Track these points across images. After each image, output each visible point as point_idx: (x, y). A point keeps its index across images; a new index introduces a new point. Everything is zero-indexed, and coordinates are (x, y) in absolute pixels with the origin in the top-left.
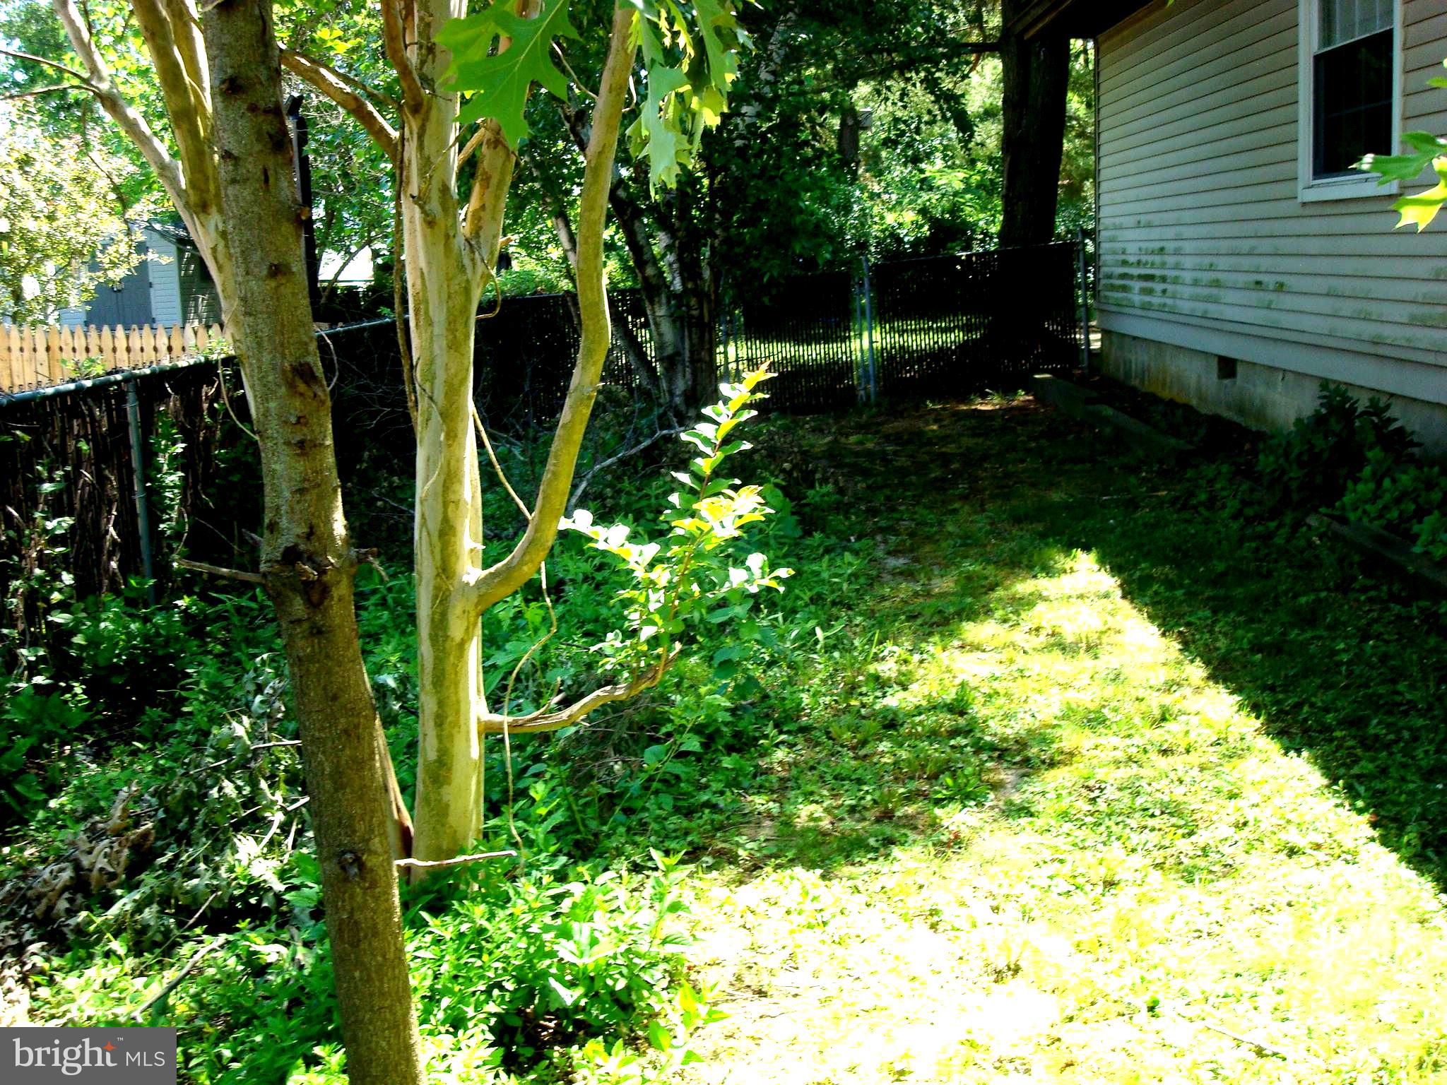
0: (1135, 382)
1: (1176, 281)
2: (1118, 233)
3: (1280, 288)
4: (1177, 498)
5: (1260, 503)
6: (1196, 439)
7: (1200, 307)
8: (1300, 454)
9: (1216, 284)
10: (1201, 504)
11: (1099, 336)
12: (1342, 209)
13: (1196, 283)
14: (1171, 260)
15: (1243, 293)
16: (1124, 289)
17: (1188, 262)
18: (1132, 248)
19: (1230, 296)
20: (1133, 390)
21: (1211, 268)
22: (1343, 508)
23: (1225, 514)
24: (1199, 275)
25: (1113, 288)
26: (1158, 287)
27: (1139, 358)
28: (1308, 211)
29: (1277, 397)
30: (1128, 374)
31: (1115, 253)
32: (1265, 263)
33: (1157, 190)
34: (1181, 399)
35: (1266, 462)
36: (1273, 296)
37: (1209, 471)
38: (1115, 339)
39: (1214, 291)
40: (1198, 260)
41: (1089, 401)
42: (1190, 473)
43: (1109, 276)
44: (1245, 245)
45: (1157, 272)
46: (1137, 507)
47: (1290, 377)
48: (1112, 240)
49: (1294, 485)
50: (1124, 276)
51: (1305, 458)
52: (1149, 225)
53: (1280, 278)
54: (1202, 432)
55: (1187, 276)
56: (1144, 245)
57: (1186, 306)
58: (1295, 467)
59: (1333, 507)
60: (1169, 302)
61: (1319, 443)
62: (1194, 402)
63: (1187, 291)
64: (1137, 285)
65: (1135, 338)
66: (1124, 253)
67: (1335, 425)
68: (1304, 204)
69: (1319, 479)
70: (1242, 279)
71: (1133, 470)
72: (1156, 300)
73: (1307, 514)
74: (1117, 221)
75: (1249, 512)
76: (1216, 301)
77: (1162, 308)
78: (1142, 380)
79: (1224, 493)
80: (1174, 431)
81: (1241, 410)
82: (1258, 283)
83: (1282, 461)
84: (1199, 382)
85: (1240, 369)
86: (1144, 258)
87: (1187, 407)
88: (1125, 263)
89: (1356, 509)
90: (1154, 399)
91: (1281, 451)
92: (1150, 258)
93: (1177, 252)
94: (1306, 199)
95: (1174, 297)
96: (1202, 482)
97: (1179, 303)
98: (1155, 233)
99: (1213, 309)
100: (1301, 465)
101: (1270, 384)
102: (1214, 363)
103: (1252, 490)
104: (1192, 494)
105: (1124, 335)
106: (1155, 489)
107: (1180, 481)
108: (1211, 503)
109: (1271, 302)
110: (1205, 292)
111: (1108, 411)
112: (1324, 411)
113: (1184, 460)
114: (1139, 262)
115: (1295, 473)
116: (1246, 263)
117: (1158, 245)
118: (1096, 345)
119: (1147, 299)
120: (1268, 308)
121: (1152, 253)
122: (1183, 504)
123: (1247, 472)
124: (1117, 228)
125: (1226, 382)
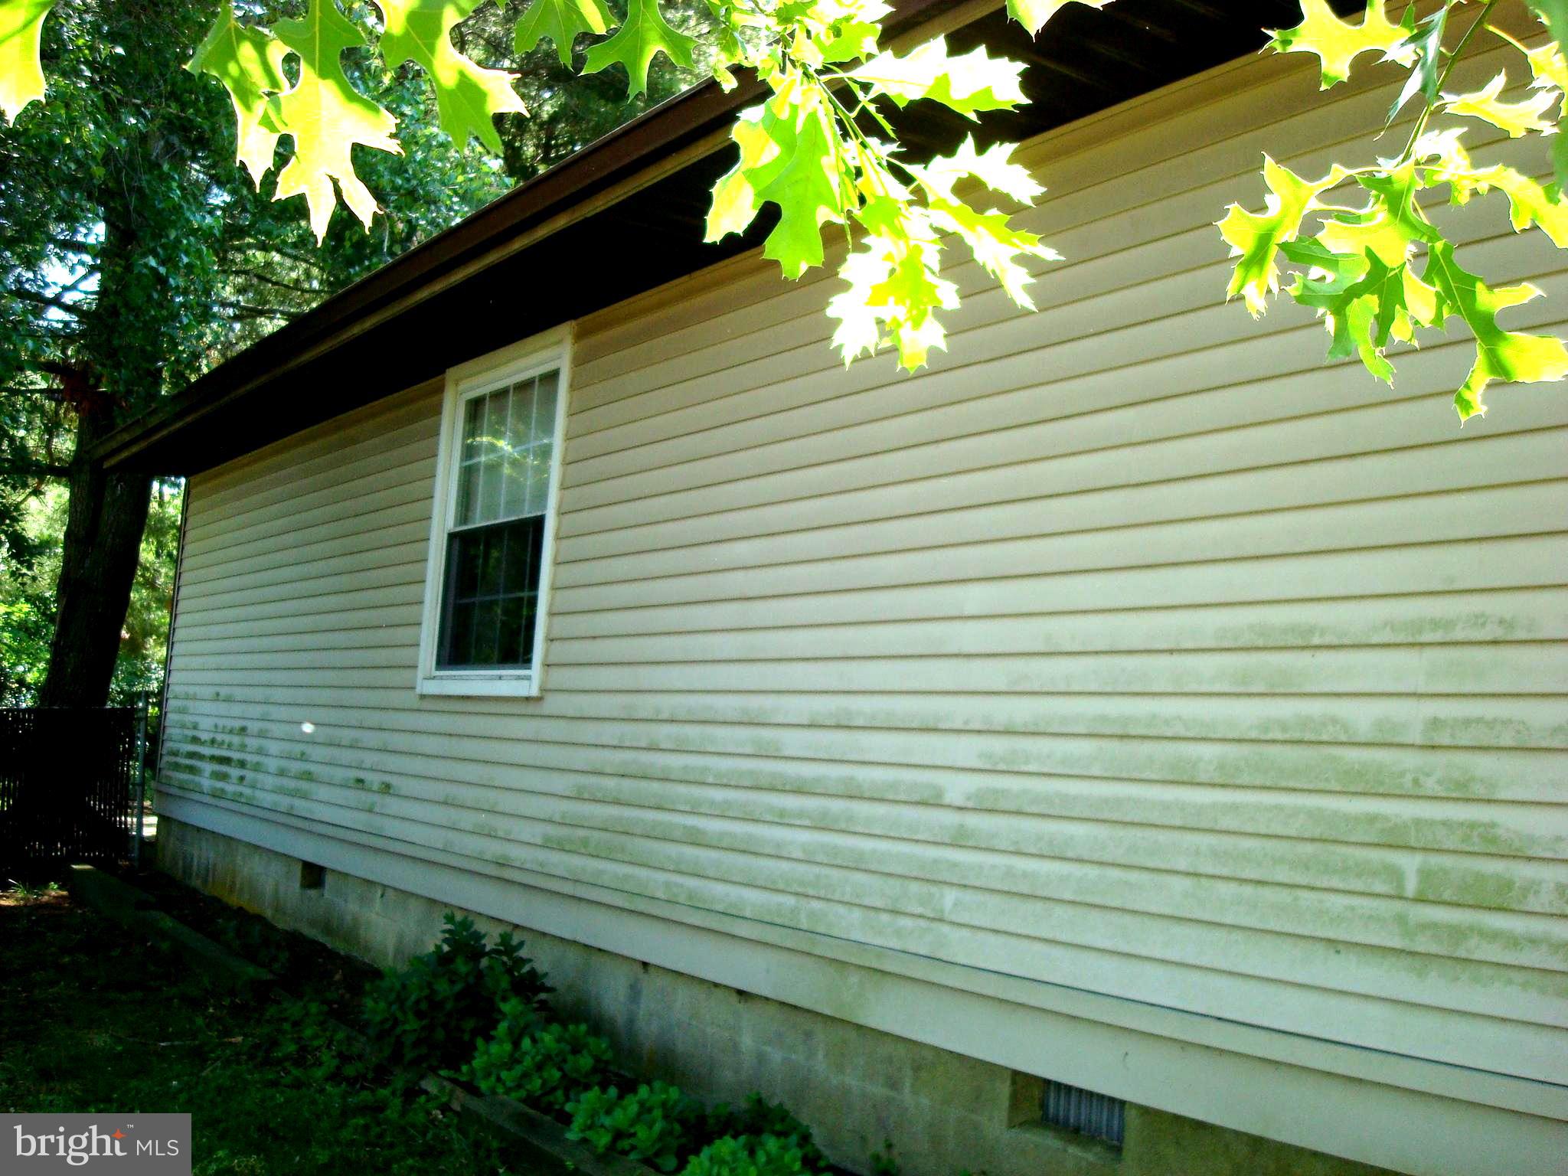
0: (196, 883)
1: (257, 768)
2: (190, 704)
3: (386, 789)
4: (257, 1047)
5: (360, 1057)
6: (276, 966)
7: (284, 802)
8: (417, 1002)
9: (308, 776)
10: (287, 1058)
11: (154, 820)
12: (470, 707)
13: (282, 773)
14: (253, 743)
15: (338, 791)
16: (192, 770)
17: (273, 747)
18: (206, 723)
19: (323, 792)
20: (195, 891)
21: (303, 757)
22: (472, 1072)
23: (319, 1073)
24: (284, 763)
25: (177, 767)
26: (234, 772)
27: (203, 854)
28: (426, 705)
29: (374, 916)
30: (187, 869)
31: (183, 726)
32: (370, 759)
33: (244, 660)
34: (252, 908)
35: (374, 1008)
36: (376, 798)
37: (294, 1010)
38: (175, 828)
39: (304, 785)
40: (287, 746)
41: (142, 905)
42: (272, 1011)
43: (175, 754)
44: (347, 735)
45: (235, 756)
46: (204, 1060)
47: (390, 893)
48: (182, 711)
49: (409, 1039)
50: (192, 755)
51: (424, 1006)
52: (229, 700)
53: (388, 778)
54: (284, 956)
55: (272, 764)
56: (221, 722)
57: (267, 799)
58: (410, 1016)
59: (458, 1070)
60: (247, 791)
61: (443, 988)
62: (268, 913)
63: (270, 781)
64: (208, 768)
65: (199, 830)
66: (195, 727)
67: (461, 966)
68: (423, 697)
69: (440, 1035)
70: (340, 774)
71: (196, 1004)
72: (230, 788)
73: (422, 1077)
74: (191, 690)
75: (350, 1071)
76: (305, 796)
77: (237, 798)
78: (205, 881)
79: (316, 1043)
80: (250, 955)
81: (328, 929)
82: (360, 781)
83: (394, 1007)
84: (277, 891)
85: (329, 879)
86: (219, 737)
87: (259, 918)
88: (195, 740)
89: (488, 1075)
90: (218, 907)
91: (392, 996)
92: (227, 738)
93: (262, 735)
94: (425, 692)
95: (253, 787)
96: (287, 1026)
97: (259, 794)
98: (237, 710)
99: (301, 806)
100: (419, 1015)
101: (363, 900)
102: (298, 870)
103: (349, 1040)
104: (275, 1043)
105: (185, 824)
106: (227, 1032)
107: (258, 1022)
108: (303, 1057)
109: (373, 804)
110: (291, 784)
111: (167, 923)
112: (446, 948)
113: (262, 992)
114: (213, 741)
115: (412, 1024)
116: (347, 756)
117: (238, 724)
118: (149, 832)
119: (220, 785)
120: (370, 811)
121: (231, 732)
122: (263, 1055)
123: (344, 1013)
124: (187, 697)
125: (313, 893)
